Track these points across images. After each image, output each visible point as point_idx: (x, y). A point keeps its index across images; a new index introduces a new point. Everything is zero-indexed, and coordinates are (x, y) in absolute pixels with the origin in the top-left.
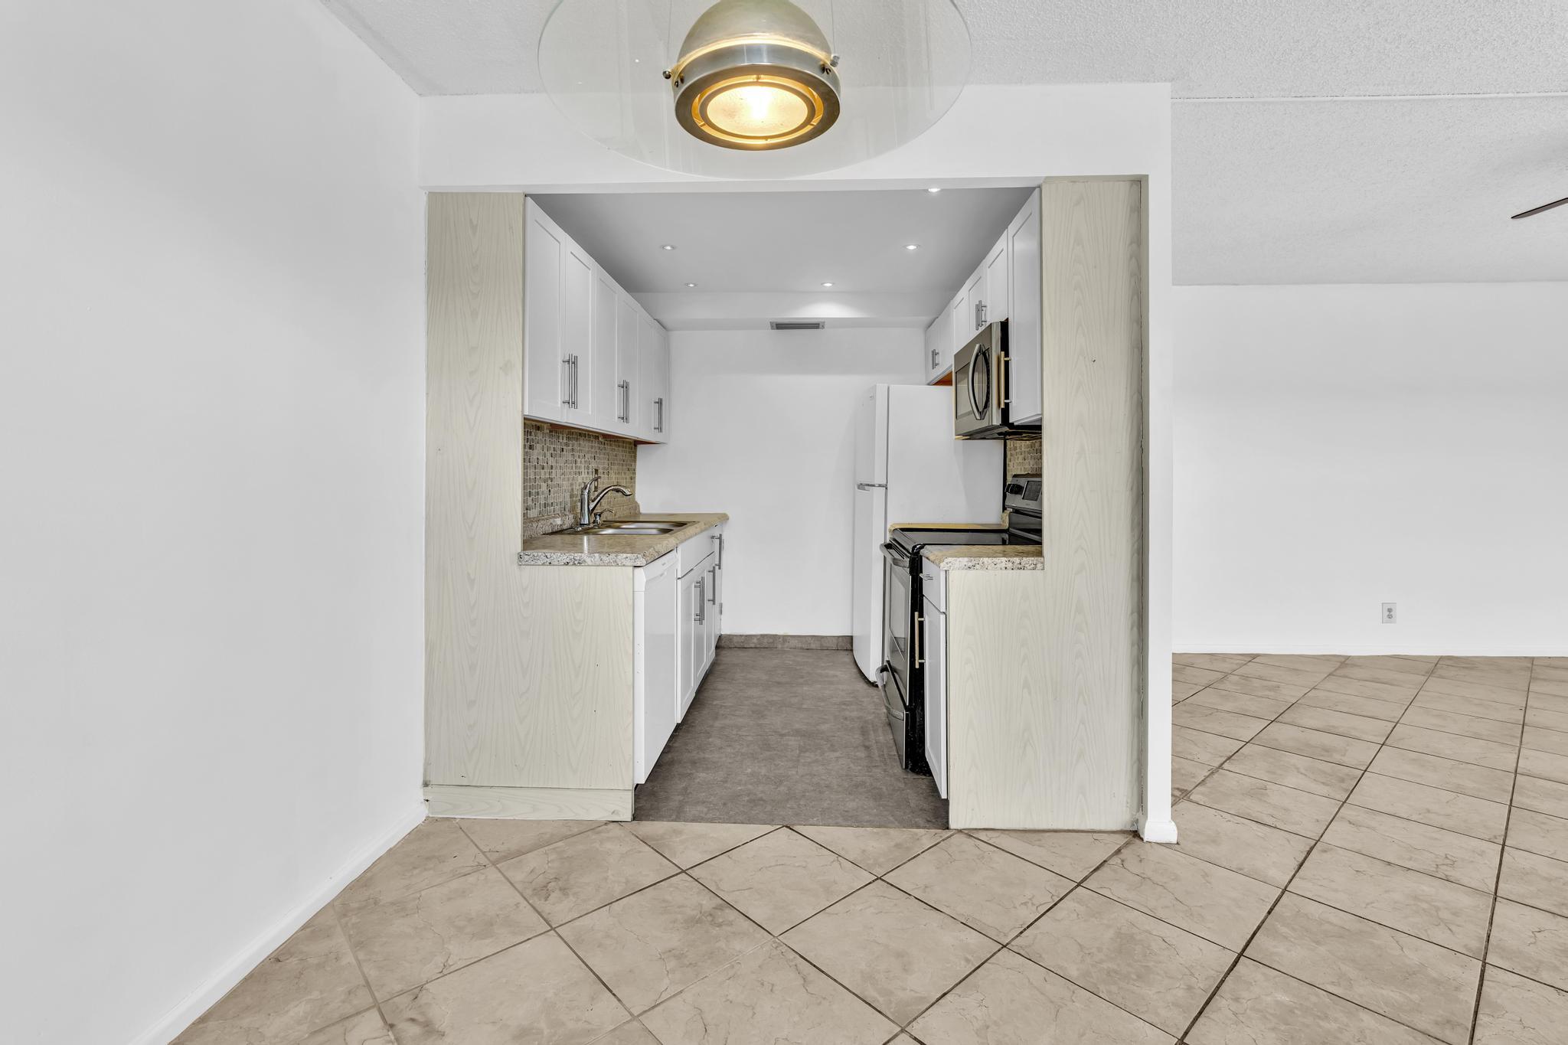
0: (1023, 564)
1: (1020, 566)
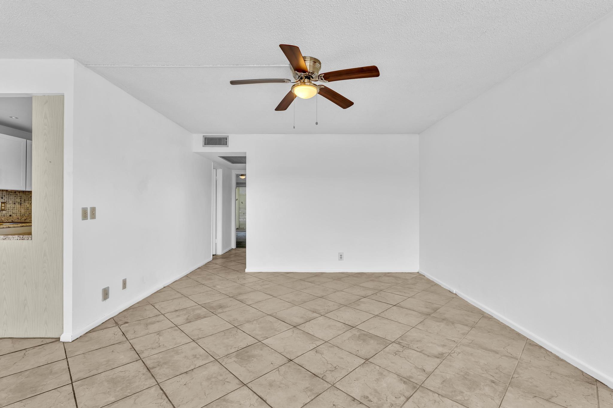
0: (24, 238)
1: (23, 239)
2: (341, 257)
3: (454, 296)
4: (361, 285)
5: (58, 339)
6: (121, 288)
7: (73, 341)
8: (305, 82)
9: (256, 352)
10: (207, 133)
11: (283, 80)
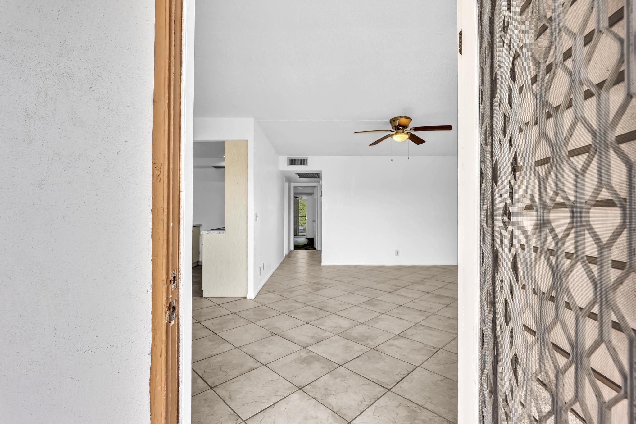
0: (220, 233)
2: (397, 253)
4: (418, 272)
5: (246, 298)
6: (263, 269)
7: (255, 299)
8: (401, 132)
9: (376, 302)
10: (291, 155)
11: (387, 131)
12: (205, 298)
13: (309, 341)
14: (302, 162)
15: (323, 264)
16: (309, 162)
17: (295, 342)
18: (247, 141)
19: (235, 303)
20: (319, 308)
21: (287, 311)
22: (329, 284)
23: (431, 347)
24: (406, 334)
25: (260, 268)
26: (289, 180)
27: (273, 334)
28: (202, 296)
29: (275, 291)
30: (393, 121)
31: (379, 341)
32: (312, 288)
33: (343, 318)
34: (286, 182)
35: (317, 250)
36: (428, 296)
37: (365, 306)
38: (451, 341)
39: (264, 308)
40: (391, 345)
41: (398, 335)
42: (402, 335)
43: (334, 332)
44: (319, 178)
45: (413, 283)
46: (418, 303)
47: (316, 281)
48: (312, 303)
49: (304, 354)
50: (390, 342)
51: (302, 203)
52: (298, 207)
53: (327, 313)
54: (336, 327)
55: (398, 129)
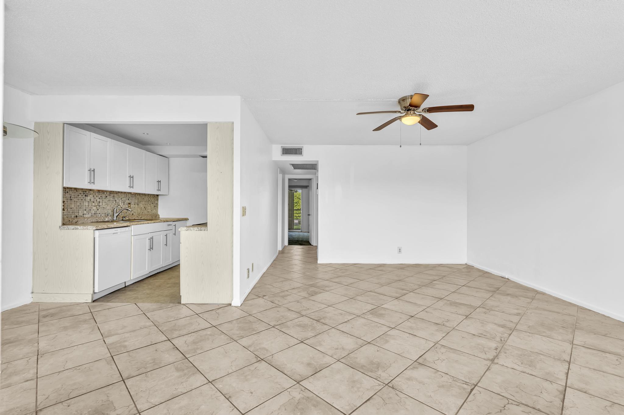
0: (201, 229)
2: (400, 250)
3: (507, 280)
4: (424, 272)
5: (230, 305)
6: (252, 270)
7: (241, 306)
8: (412, 113)
9: (383, 312)
10: (285, 144)
11: (395, 112)
12: (183, 304)
13: (303, 370)
14: (297, 151)
15: (319, 262)
16: (304, 151)
17: (285, 372)
18: (233, 123)
19: (217, 311)
20: (316, 319)
21: (278, 323)
22: (326, 287)
23: (462, 382)
24: (425, 359)
25: (248, 269)
26: (283, 172)
27: (259, 359)
28: (181, 303)
29: (265, 296)
30: (402, 100)
31: (393, 371)
32: (308, 292)
33: (345, 335)
34: (279, 174)
35: (313, 245)
36: (441, 303)
37: (370, 317)
38: (485, 372)
39: (251, 319)
40: (409, 379)
41: (415, 361)
42: (420, 361)
43: (335, 357)
44: (315, 169)
45: (420, 286)
46: (432, 313)
47: (312, 283)
48: (308, 312)
49: (297, 394)
50: (408, 373)
51: (297, 196)
52: (294, 200)
53: (325, 326)
54: (337, 349)
55: (409, 110)
